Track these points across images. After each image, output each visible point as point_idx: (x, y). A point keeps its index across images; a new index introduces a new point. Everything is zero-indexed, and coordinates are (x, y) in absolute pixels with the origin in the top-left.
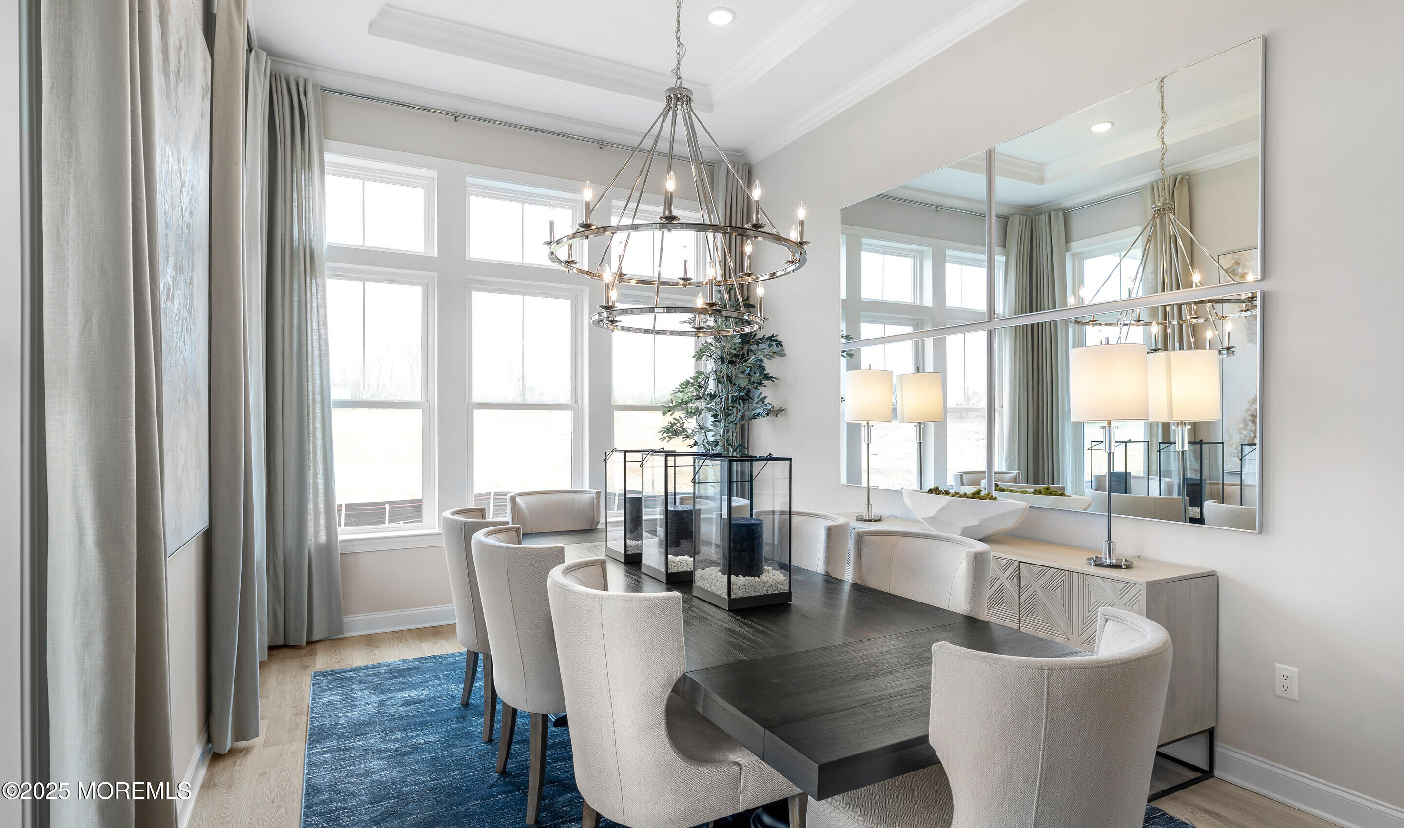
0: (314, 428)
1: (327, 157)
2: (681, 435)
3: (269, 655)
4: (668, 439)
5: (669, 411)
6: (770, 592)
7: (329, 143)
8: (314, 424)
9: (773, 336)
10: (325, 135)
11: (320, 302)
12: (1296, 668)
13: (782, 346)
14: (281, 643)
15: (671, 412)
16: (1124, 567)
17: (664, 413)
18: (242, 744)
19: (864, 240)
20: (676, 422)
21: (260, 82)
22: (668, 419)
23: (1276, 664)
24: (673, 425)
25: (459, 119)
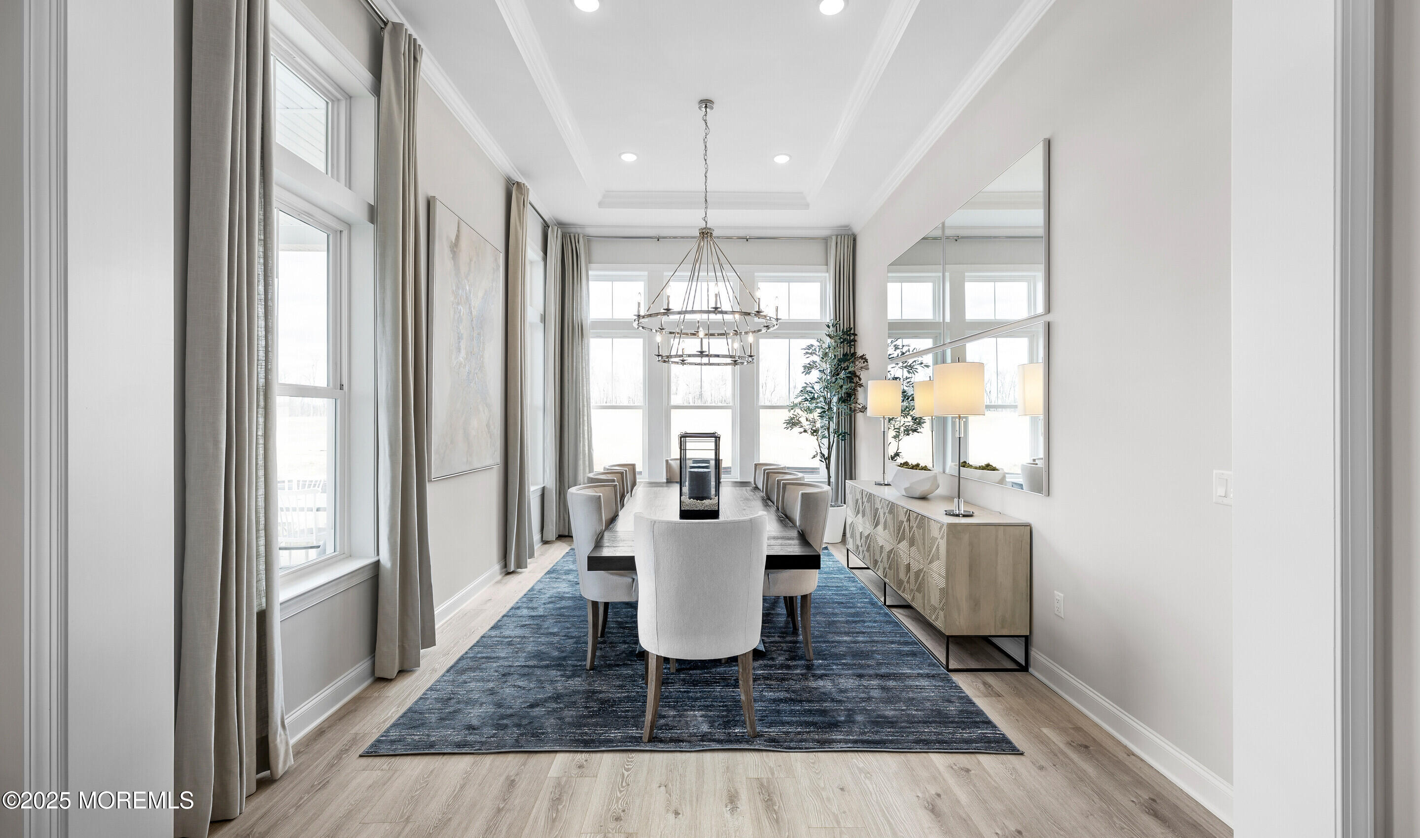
0: (583, 421)
1: (590, 273)
2: (798, 425)
3: (557, 539)
4: (790, 428)
5: (792, 409)
6: (706, 509)
7: (592, 266)
8: (583, 418)
9: (863, 355)
10: (589, 261)
11: (586, 353)
12: (1062, 593)
13: (867, 362)
14: (567, 534)
15: (793, 410)
16: (960, 515)
17: (789, 411)
18: (519, 570)
19: (967, 274)
20: (795, 417)
21: (554, 241)
22: (791, 414)
23: (1055, 592)
24: (792, 419)
25: (660, 239)
